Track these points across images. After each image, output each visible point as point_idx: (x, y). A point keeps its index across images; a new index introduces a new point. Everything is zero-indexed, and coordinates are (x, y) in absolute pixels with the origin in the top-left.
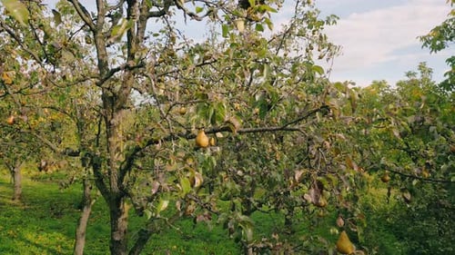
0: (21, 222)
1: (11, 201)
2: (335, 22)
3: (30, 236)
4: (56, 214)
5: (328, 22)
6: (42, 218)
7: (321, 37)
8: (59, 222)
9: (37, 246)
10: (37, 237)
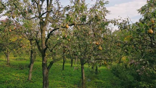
0: (10, 71)
1: (6, 65)
2: (108, 3)
3: (13, 74)
4: (22, 69)
5: (106, 3)
6: (17, 70)
7: (104, 8)
8: (23, 71)
9: (16, 77)
10: (16, 75)
